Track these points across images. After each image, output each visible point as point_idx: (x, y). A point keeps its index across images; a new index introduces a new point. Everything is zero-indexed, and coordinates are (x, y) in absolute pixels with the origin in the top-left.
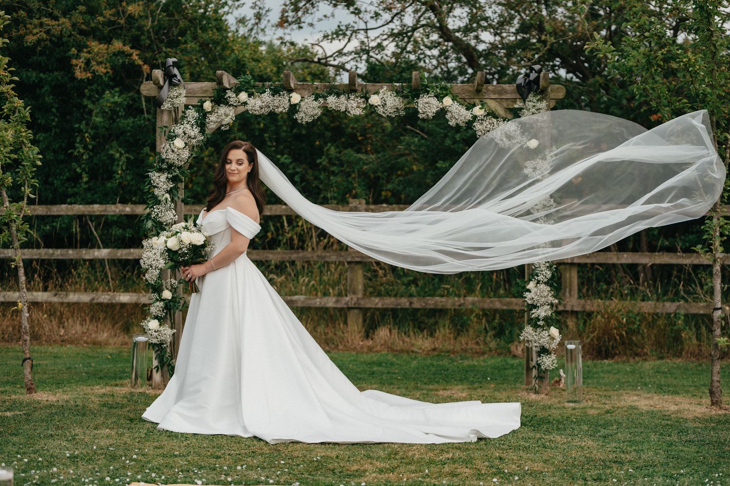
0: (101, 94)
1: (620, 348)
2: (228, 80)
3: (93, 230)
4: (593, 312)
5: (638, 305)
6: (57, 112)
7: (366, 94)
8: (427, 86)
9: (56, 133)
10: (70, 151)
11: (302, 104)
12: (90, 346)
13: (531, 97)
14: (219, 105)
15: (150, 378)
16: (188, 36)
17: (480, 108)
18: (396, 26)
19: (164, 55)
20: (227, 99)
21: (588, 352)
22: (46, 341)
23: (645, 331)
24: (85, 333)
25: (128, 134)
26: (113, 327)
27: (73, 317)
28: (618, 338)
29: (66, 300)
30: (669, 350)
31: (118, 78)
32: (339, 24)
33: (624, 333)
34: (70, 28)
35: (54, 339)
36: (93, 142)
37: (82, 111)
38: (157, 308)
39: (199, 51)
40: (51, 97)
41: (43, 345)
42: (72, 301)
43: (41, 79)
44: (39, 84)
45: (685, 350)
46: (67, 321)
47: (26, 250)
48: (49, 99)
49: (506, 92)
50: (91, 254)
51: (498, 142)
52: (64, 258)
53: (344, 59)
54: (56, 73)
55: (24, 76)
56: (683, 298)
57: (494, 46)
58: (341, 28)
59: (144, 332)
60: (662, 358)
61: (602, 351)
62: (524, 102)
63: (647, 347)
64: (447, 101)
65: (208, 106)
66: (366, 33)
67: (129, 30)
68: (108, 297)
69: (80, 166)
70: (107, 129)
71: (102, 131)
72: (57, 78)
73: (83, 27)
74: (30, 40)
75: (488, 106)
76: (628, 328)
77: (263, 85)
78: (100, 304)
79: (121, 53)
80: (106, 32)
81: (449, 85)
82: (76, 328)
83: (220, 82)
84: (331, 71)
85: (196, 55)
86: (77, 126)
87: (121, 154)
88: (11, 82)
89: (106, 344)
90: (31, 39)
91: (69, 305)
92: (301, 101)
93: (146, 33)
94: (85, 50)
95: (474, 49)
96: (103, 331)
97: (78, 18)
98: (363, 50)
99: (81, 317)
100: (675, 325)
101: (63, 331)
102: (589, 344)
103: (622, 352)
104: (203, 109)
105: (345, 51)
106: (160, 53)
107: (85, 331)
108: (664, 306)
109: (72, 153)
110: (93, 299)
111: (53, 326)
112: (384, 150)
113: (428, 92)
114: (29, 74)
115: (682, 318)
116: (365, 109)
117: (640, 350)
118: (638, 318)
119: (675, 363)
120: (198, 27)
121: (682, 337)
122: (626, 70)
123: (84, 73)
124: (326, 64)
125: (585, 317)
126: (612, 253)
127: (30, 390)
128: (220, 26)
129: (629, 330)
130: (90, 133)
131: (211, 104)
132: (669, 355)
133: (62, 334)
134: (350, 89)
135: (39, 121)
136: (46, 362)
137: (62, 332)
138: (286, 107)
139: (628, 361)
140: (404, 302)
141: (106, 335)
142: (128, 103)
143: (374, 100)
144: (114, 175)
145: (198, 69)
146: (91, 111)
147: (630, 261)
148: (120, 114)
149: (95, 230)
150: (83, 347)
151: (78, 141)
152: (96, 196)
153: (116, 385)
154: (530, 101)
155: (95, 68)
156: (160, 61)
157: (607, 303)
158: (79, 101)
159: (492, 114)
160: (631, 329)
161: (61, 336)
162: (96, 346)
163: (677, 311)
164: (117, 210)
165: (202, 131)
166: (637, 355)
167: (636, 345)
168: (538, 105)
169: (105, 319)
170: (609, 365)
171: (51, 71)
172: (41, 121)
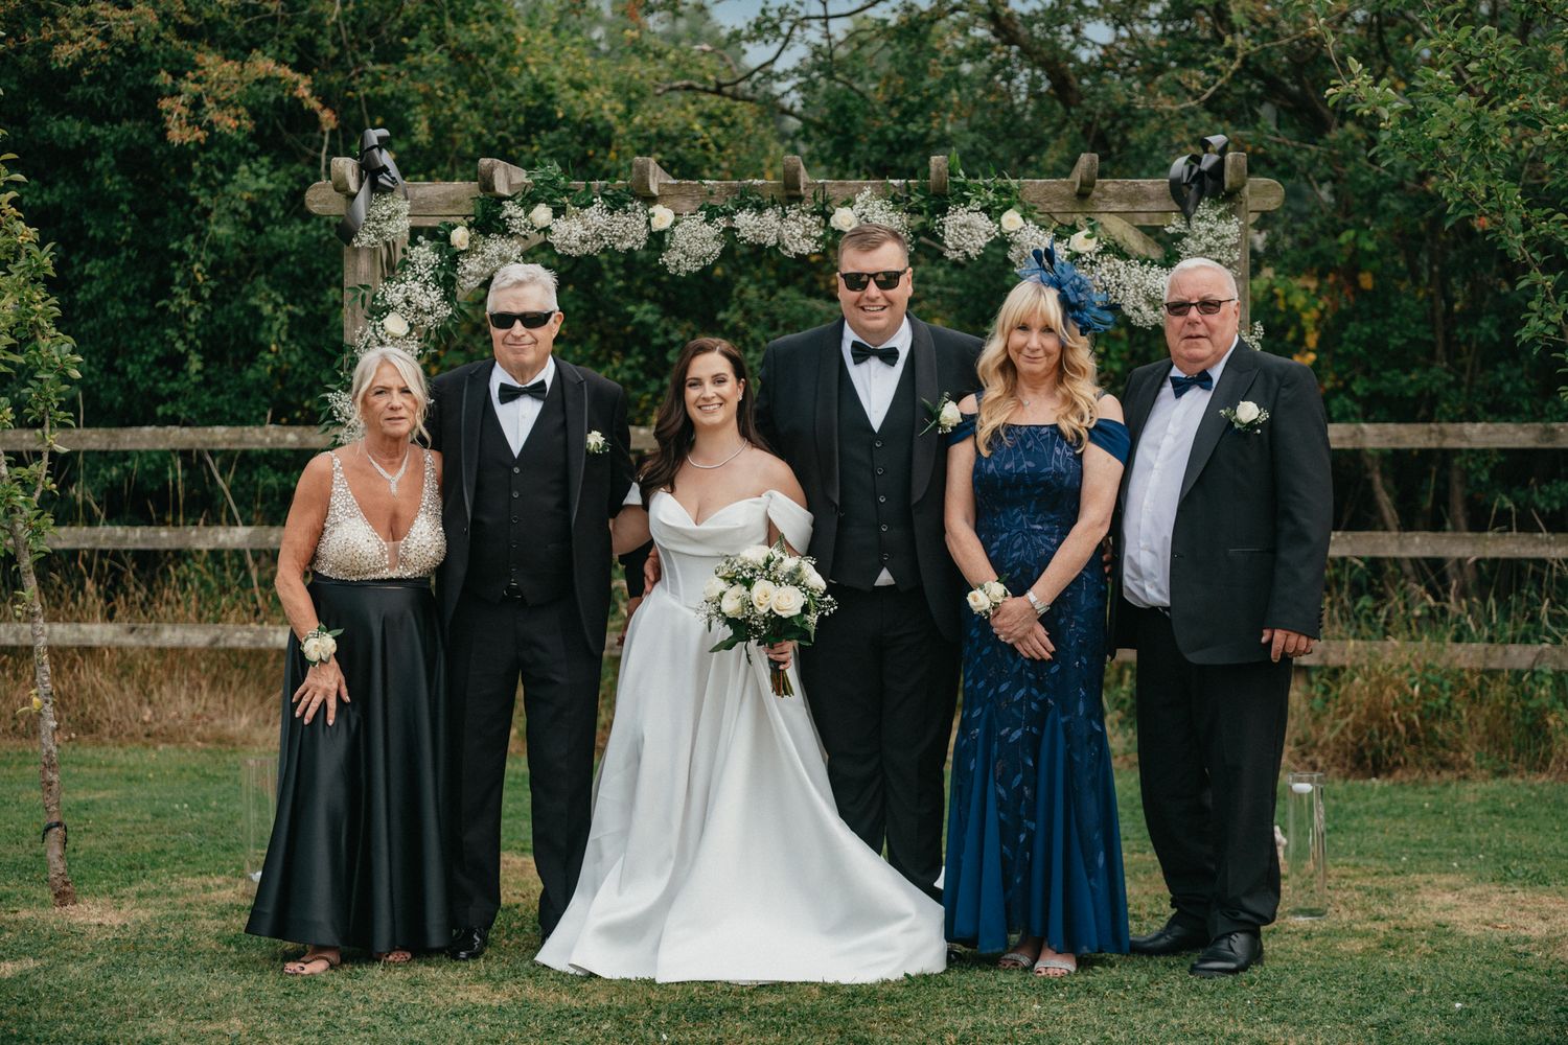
0: (229, 170)
1: (1407, 751)
2: (506, 177)
3: (217, 475)
4: (1344, 668)
5: (1447, 650)
6: (132, 211)
7: (824, 206)
8: (964, 187)
9: (128, 258)
10: (159, 304)
11: (677, 230)
12: (210, 747)
13: (1203, 209)
14: (487, 236)
16: (425, 36)
17: (1087, 237)
18: (892, 10)
19: (369, 79)
20: (504, 220)
21: (1333, 760)
22: (111, 735)
23: (1464, 713)
24: (199, 717)
25: (292, 259)
26: (262, 701)
27: (170, 678)
28: (1402, 728)
29: (155, 643)
30: (1517, 754)
31: (268, 132)
32: (763, 5)
33: (1415, 717)
34: (156, 24)
35: (129, 731)
36: (212, 283)
37: (187, 207)
39: (448, 71)
40: (117, 178)
41: (104, 744)
42: (168, 645)
43: (94, 139)
44: (92, 148)
45: (1556, 756)
46: (159, 689)
47: (64, 529)
48: (112, 183)
49: (1147, 197)
50: (211, 538)
51: (1130, 313)
52: (150, 547)
53: (776, 87)
54: (126, 124)
55: (55, 131)
56: (1548, 633)
57: (1113, 55)
58: (769, 14)
60: (1503, 773)
61: (1365, 757)
62: (1188, 219)
63: (1467, 747)
64: (1012, 220)
65: (460, 237)
66: (826, 25)
67: (290, 23)
68: (248, 635)
69: (183, 337)
70: (244, 250)
71: (233, 253)
72: (130, 137)
73: (187, 19)
74: (63, 56)
75: (1106, 230)
76: (1425, 706)
77: (588, 186)
78: (231, 651)
79: (269, 83)
80: (238, 28)
81: (1014, 183)
82: (179, 704)
83: (487, 185)
85: (442, 79)
86: (175, 246)
87: (277, 306)
89: (245, 743)
90: (65, 53)
91: (161, 652)
92: (676, 223)
93: (329, 31)
94: (190, 74)
95: (1070, 57)
96: (240, 712)
98: (818, 66)
99: (190, 680)
100: (1531, 698)
101: (149, 712)
102: (1336, 740)
103: (1411, 760)
104: (450, 246)
105: (778, 67)
106: (361, 75)
107: (199, 711)
108: (1506, 653)
109: (165, 308)
110: (216, 640)
111: (126, 701)
113: (967, 201)
114: (65, 126)
115: (1549, 682)
116: (820, 240)
117: (1452, 754)
118: (1447, 683)
119: (1532, 787)
120: (447, 13)
121: (1548, 725)
122: (1424, 146)
123: (188, 130)
124: (736, 97)
125: (1324, 680)
126: (1387, 534)
127: (63, 897)
129: (1427, 712)
130: (203, 263)
131: (467, 234)
132: (1518, 766)
133: (146, 718)
134: (787, 196)
135: (91, 233)
136: (109, 794)
137: (147, 716)
138: (640, 237)
139: (1426, 783)
141: (245, 720)
142: (291, 188)
143: (844, 219)
144: (262, 354)
145: (446, 111)
146: (206, 212)
147: (1428, 552)
148: (273, 214)
149: (222, 475)
150: (195, 749)
151: (178, 280)
152: (221, 397)
154: (1201, 219)
155: (214, 116)
156: (362, 94)
157: (1376, 646)
158: (181, 185)
159: (1117, 250)
160: (1432, 708)
161: (144, 723)
162: (223, 748)
163: (1536, 668)
164: (268, 440)
165: (449, 297)
166: (1445, 765)
167: (1443, 744)
168: (1220, 227)
169: (242, 684)
170: (1383, 792)
171: (116, 120)
172: (96, 232)
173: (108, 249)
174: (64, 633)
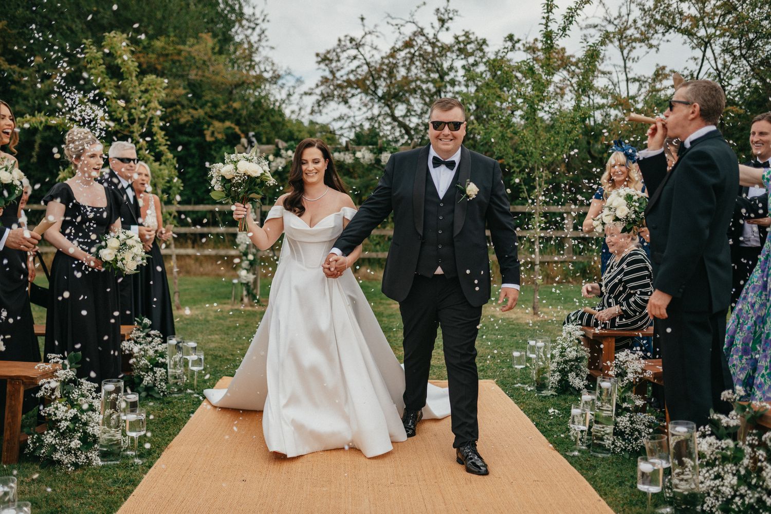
0: (220, 148)
2: (281, 144)
7: (354, 152)
8: (386, 148)
14: (277, 158)
15: (242, 300)
16: (265, 118)
18: (369, 115)
20: (281, 154)
27: (207, 262)
32: (340, 113)
34: (204, 115)
35: (197, 273)
38: (245, 264)
46: (204, 264)
48: (194, 151)
50: (216, 230)
53: (343, 131)
54: (197, 138)
57: (418, 125)
58: (342, 115)
59: (238, 277)
65: (271, 157)
66: (354, 118)
67: (234, 116)
68: (224, 252)
72: (198, 140)
73: (211, 114)
79: (229, 128)
80: (222, 117)
82: (208, 267)
83: (277, 146)
84: (337, 137)
88: (166, 145)
90: (182, 121)
91: (205, 256)
93: (243, 118)
94: (211, 126)
95: (408, 126)
97: (207, 109)
98: (353, 126)
101: (202, 269)
104: (269, 159)
105: (344, 127)
111: (197, 267)
112: (363, 177)
113: (386, 150)
116: (353, 159)
120: (270, 115)
123: (211, 138)
124: (335, 134)
127: (178, 309)
128: (282, 115)
131: (273, 157)
133: (201, 271)
134: (347, 149)
140: (374, 255)
143: (359, 155)
153: (225, 304)
155: (217, 135)
171: (194, 136)
172: (190, 162)
173: (193, 166)
174: (182, 251)
